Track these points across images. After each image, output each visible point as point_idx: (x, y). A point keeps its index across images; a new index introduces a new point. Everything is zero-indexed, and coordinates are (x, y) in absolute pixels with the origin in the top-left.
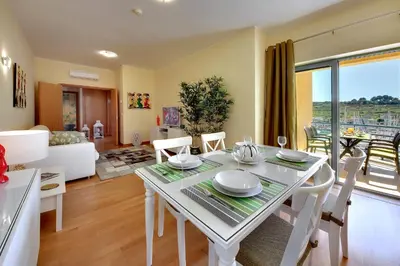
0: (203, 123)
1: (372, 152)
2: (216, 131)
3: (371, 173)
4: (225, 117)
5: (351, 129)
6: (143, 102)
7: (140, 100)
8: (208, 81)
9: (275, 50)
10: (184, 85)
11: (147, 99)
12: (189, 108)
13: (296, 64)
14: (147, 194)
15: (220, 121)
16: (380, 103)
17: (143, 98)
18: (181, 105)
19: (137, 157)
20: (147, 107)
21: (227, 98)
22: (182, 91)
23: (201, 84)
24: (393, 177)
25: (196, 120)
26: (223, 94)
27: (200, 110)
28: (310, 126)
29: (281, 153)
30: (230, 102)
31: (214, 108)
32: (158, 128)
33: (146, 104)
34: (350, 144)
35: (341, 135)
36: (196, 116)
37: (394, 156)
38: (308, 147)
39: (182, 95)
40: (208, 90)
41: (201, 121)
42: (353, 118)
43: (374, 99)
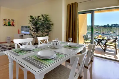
0: (40, 33)
1: (107, 44)
2: (45, 36)
3: (106, 52)
4: (50, 31)
5: (100, 35)
6: (11, 23)
7: (9, 22)
8: (42, 16)
9: (71, 6)
10: (31, 17)
11: (13, 22)
12: (34, 26)
13: (79, 11)
14: (9, 61)
15: (48, 32)
16: (114, 27)
17: (11, 21)
18: (30, 25)
19: (7, 48)
20: (13, 25)
21: (51, 23)
22: (30, 19)
23: (39, 17)
24: (113, 53)
25: (37, 31)
26: (49, 21)
27: (38, 27)
28: (85, 35)
29: (69, 44)
30: (52, 24)
31: (45, 27)
32: (19, 35)
33: (13, 24)
34: (100, 41)
35: (96, 38)
36: (37, 30)
37: (114, 45)
38: (84, 42)
39: (30, 21)
40: (42, 19)
41: (39, 32)
42: (104, 32)
43: (112, 25)
